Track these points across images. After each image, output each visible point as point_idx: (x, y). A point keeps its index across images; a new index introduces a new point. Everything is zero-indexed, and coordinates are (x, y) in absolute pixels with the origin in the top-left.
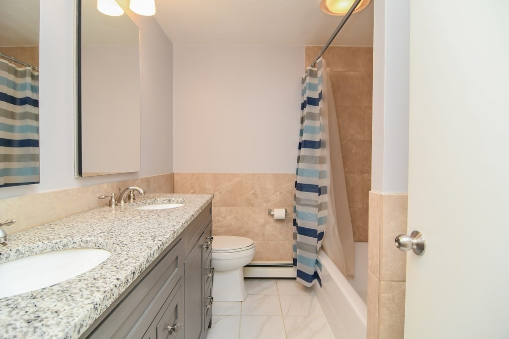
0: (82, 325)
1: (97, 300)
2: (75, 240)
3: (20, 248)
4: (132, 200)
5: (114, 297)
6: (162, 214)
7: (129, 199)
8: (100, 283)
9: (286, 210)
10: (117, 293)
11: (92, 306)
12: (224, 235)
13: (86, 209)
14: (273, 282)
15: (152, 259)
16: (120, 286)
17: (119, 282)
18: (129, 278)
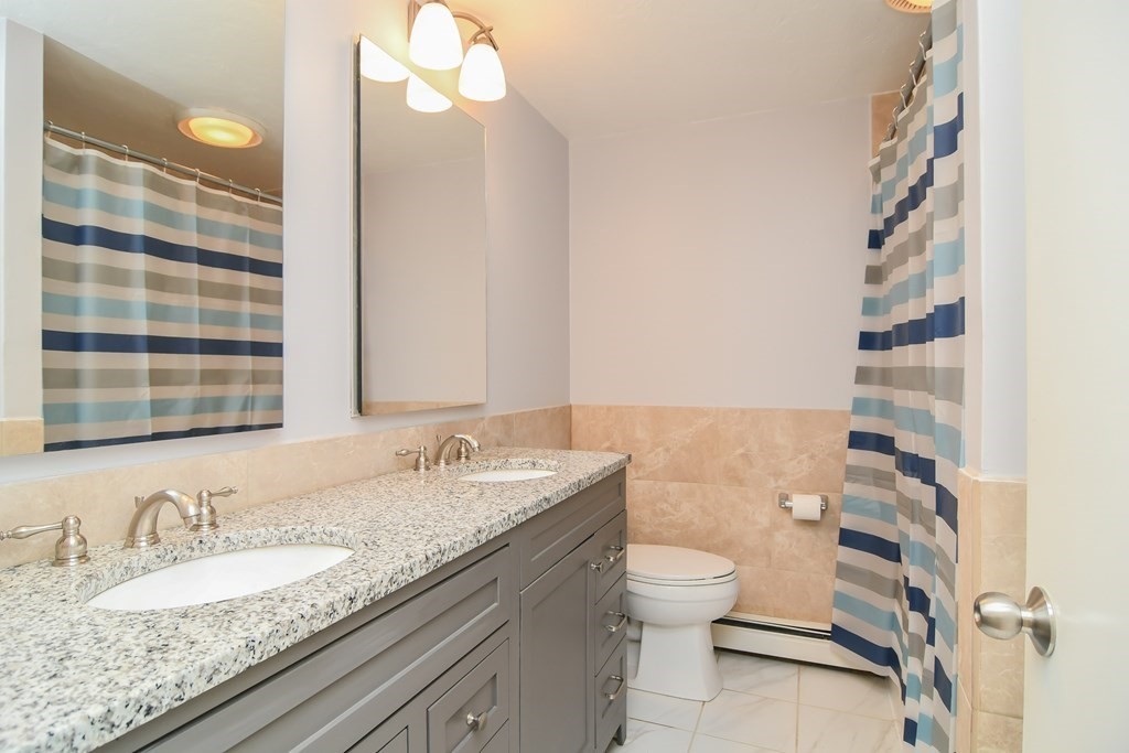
0: (216, 671)
1: (257, 636)
2: (315, 529)
3: (231, 535)
4: (463, 460)
5: (298, 635)
6: (488, 493)
7: (459, 458)
8: (284, 609)
9: (825, 500)
10: (303, 631)
11: (243, 643)
12: (676, 545)
13: (372, 473)
14: (793, 669)
15: (403, 579)
16: (312, 617)
17: (312, 612)
18: (338, 607)
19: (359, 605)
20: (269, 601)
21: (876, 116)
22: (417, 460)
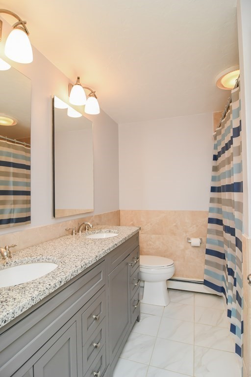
0: (23, 308)
1: (34, 296)
2: (43, 257)
3: (16, 260)
4: (87, 230)
5: (46, 294)
6: (97, 243)
7: (85, 230)
8: (40, 286)
9: (201, 239)
10: (47, 293)
11: (30, 298)
12: (154, 255)
13: (58, 236)
14: (192, 294)
15: (75, 274)
16: (50, 288)
17: (50, 287)
18: (57, 284)
19: (63, 283)
20: (36, 283)
21: (215, 119)
22: (72, 231)
